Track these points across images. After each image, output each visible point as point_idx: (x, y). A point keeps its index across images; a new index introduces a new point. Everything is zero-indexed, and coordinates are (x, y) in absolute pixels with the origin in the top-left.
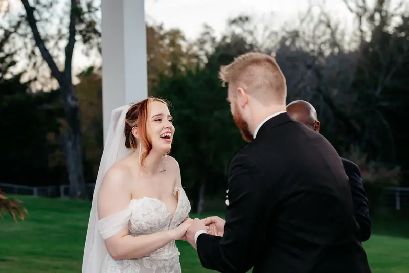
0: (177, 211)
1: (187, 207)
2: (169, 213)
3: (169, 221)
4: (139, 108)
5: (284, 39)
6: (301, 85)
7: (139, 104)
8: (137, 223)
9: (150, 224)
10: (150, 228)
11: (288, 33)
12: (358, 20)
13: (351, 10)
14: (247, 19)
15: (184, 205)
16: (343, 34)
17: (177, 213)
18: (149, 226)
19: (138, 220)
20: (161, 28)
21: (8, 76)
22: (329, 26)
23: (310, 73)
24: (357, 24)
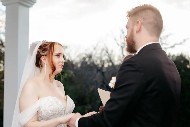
0: (67, 106)
1: (73, 104)
2: (64, 106)
3: (64, 112)
4: (49, 45)
5: (84, 59)
6: (95, 80)
7: (49, 43)
8: (46, 112)
9: (53, 111)
10: (54, 114)
11: (86, 55)
12: (121, 50)
13: (118, 45)
14: (66, 47)
15: (71, 103)
16: (114, 57)
17: (68, 107)
18: (53, 113)
19: (46, 110)
22: (107, 52)
23: (99, 74)
24: (121, 51)
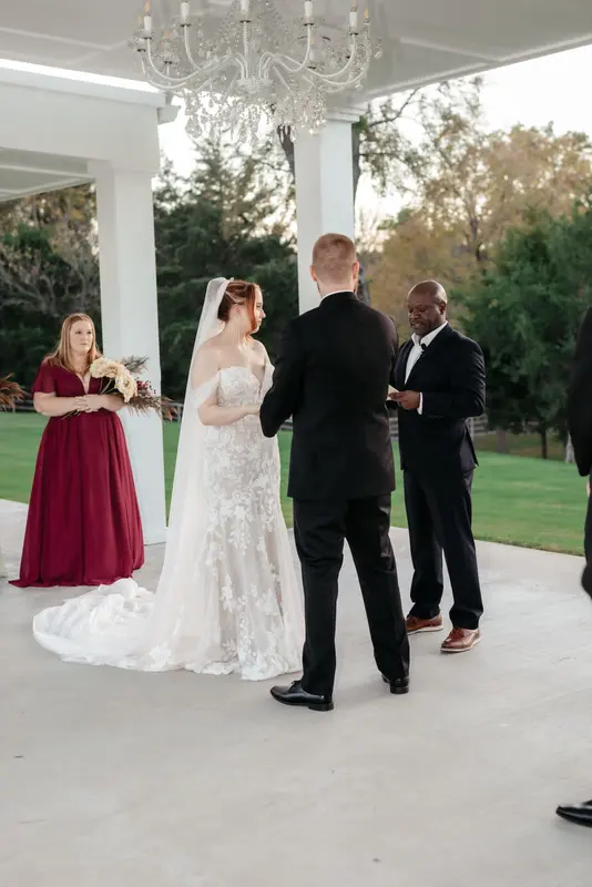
0: (265, 378)
2: (257, 380)
3: (259, 389)
20: (549, 130)
21: (258, 233)
